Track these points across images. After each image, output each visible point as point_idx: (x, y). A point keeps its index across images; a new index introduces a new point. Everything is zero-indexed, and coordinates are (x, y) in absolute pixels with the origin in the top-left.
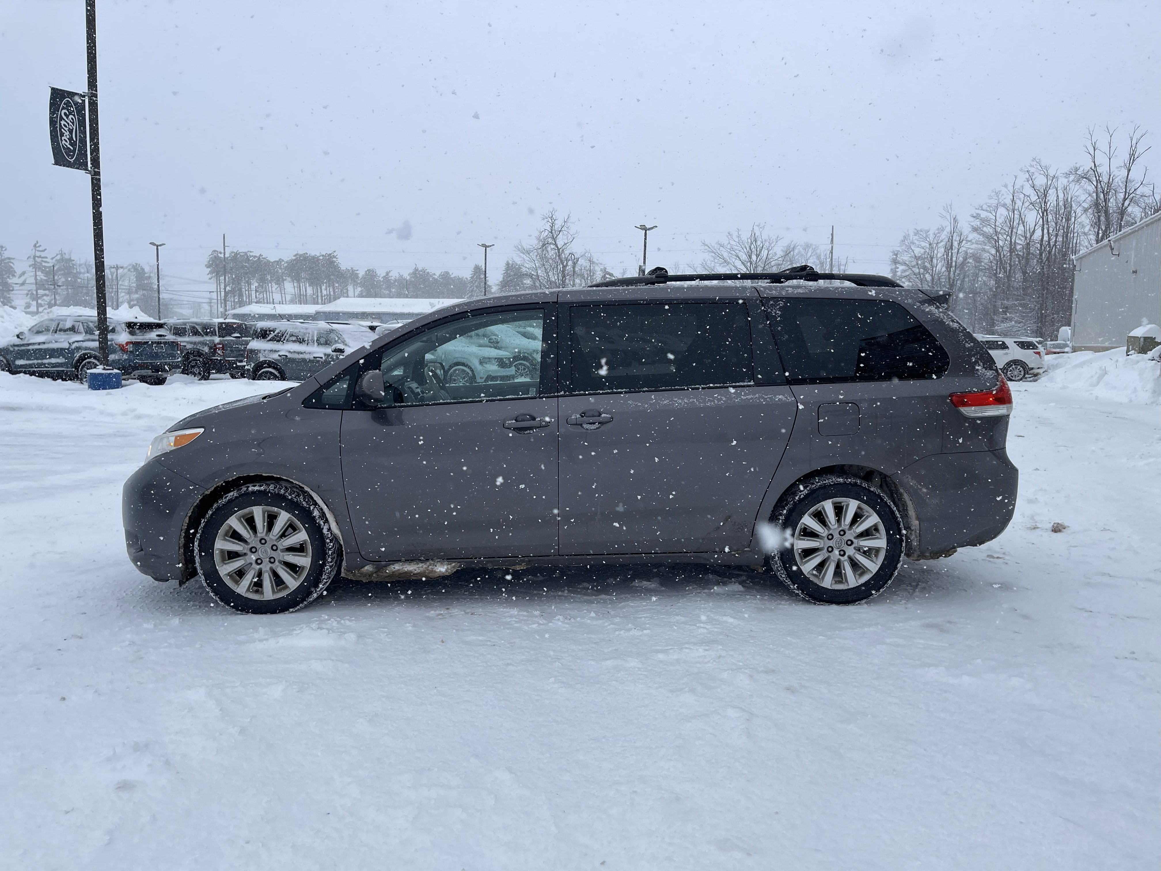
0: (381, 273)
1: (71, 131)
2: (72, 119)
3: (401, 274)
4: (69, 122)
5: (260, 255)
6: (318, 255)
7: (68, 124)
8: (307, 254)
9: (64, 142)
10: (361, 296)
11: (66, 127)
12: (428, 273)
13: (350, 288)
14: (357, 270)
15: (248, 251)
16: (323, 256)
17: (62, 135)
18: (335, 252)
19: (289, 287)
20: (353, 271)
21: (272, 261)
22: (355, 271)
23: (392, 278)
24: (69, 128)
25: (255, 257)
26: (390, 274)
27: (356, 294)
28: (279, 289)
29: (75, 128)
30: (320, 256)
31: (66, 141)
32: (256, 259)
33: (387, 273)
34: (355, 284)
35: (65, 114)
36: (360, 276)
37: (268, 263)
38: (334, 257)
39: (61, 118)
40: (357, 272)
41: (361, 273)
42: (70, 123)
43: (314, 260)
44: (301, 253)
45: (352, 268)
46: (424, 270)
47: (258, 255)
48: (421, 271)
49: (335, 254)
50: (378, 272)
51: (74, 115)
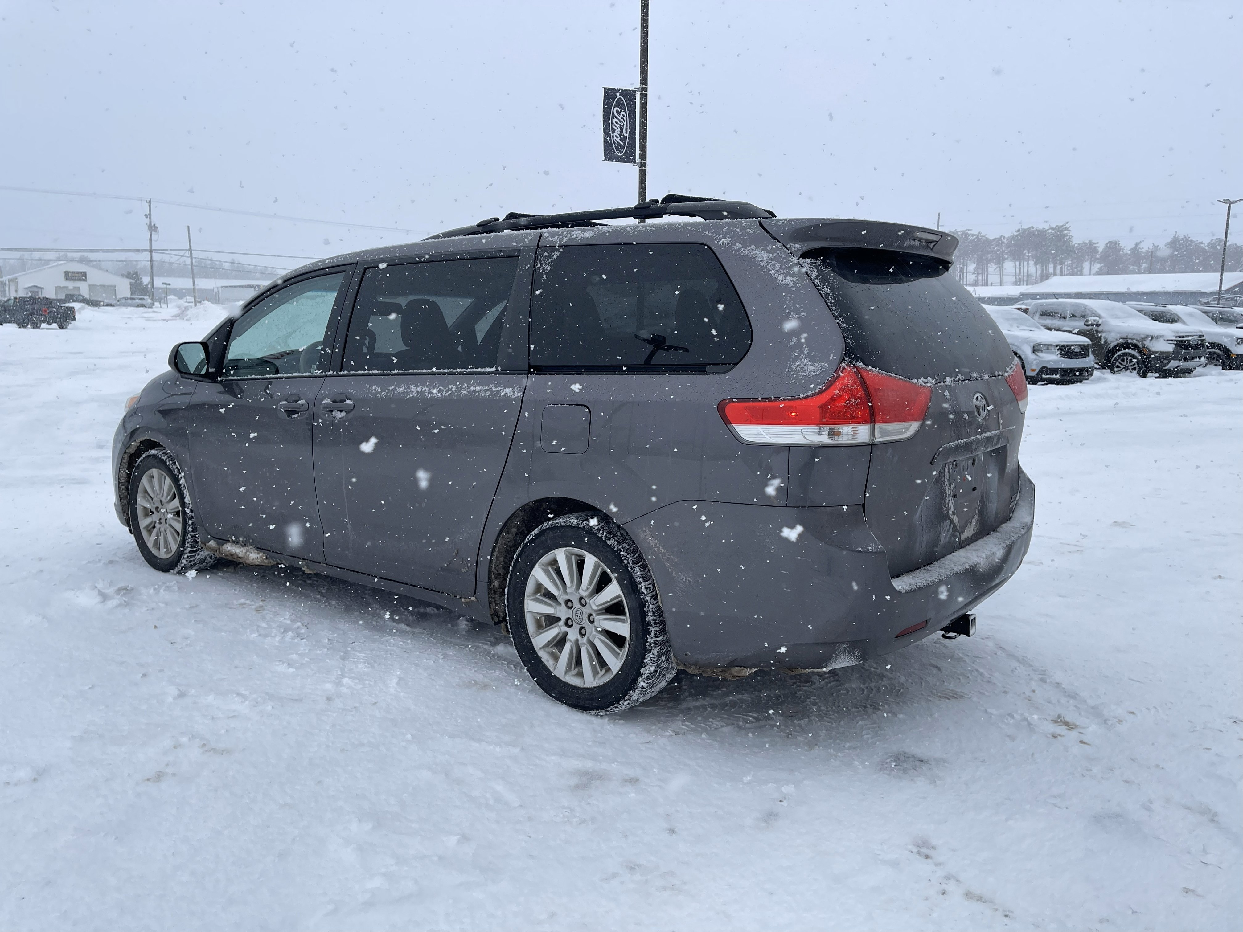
0: (1127, 245)
1: (621, 127)
2: (623, 115)
3: (1156, 245)
4: (620, 118)
5: (979, 233)
6: (1047, 228)
7: (620, 120)
8: (1033, 227)
9: (615, 138)
10: (1100, 273)
11: (618, 123)
12: (1192, 241)
13: (1086, 265)
14: (1097, 243)
15: (967, 230)
16: (1052, 229)
17: (614, 131)
18: (1067, 223)
19: (1009, 266)
20: (1091, 243)
21: (991, 238)
22: (1094, 243)
23: (1144, 250)
24: (620, 125)
25: (973, 235)
26: (1141, 246)
27: (1093, 271)
28: (998, 269)
29: (625, 124)
30: (1049, 229)
31: (617, 137)
32: (975, 237)
33: (1137, 245)
34: (1093, 260)
35: (617, 111)
36: (1100, 249)
37: (988, 242)
38: (1067, 229)
39: (614, 116)
40: (1097, 245)
41: (1101, 248)
42: (621, 120)
43: (1042, 234)
44: (1026, 228)
45: (1090, 241)
46: (1186, 239)
47: (976, 233)
48: (1182, 239)
49: (1067, 226)
50: (1122, 244)
51: (625, 112)
